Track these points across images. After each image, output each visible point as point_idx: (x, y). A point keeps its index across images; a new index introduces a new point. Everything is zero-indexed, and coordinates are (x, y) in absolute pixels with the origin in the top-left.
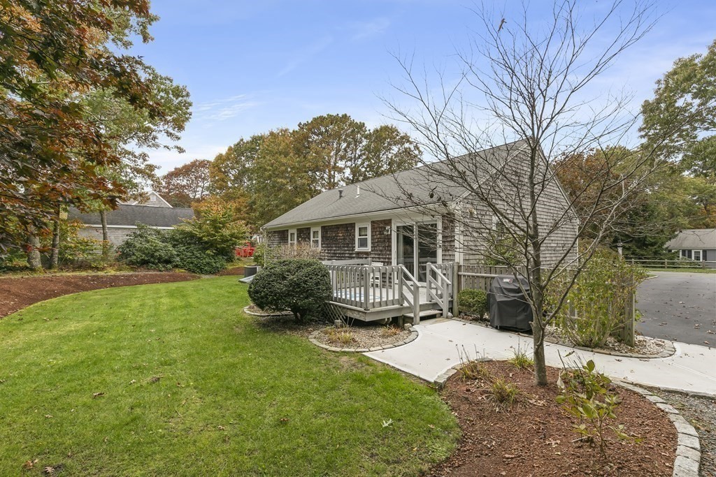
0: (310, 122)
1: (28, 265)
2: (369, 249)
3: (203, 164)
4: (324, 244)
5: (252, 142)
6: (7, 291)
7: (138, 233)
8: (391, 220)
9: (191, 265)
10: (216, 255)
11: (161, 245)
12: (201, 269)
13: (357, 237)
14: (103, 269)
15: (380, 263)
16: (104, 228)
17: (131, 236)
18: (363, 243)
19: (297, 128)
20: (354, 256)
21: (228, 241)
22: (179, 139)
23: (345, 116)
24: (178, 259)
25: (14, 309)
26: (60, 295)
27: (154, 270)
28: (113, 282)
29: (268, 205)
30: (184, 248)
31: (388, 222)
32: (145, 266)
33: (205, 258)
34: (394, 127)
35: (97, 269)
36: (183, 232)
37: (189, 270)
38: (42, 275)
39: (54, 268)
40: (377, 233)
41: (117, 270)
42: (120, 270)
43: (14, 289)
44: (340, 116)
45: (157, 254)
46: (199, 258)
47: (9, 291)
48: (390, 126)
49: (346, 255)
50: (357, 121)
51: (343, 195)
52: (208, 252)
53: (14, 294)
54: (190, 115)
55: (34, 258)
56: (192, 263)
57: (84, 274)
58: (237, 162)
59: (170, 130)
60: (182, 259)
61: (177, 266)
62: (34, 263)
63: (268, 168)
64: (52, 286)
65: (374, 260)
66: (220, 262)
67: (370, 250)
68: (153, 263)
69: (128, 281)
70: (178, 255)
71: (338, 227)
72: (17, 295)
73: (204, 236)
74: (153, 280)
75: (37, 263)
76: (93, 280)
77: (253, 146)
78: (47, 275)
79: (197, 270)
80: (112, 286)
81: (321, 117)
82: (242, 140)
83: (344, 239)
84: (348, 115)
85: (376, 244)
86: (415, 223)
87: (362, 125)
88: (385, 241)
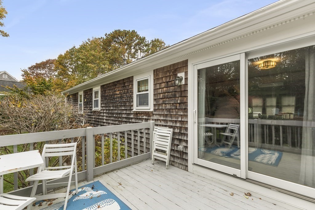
2: (150, 107)
4: (103, 103)
5: (80, 48)
8: (187, 61)
13: (135, 93)
15: (167, 129)
18: (143, 100)
20: (132, 116)
23: (133, 31)
31: (184, 65)
40: (163, 85)
44: (131, 31)
48: (160, 39)
49: (124, 116)
50: (141, 36)
65: (159, 123)
67: (152, 110)
71: (115, 84)
83: (121, 97)
84: (135, 31)
85: (161, 102)
86: (243, 55)
87: (144, 39)
88: (175, 96)
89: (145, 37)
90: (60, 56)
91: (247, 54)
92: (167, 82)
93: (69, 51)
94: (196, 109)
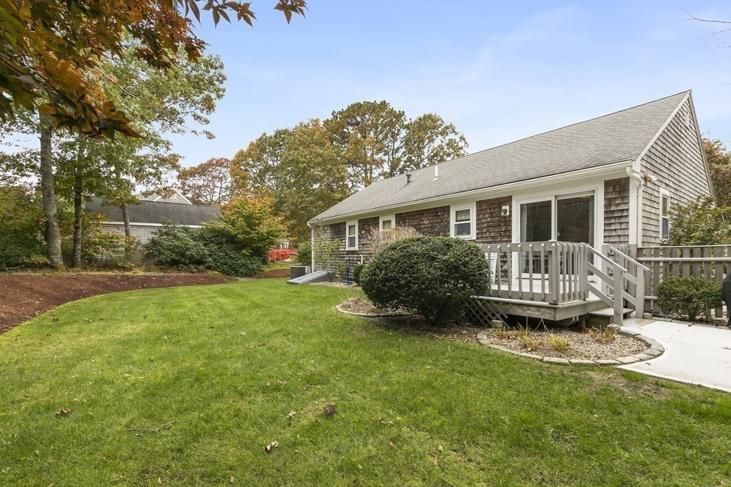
0: (344, 110)
1: (49, 262)
2: (472, 236)
3: (220, 163)
5: (275, 136)
6: (29, 288)
7: (164, 230)
9: (225, 266)
10: (252, 255)
11: (192, 243)
12: (236, 271)
13: (453, 223)
14: (130, 269)
16: (126, 225)
17: (155, 234)
18: (464, 229)
19: (330, 117)
21: (263, 240)
22: (208, 122)
23: (384, 103)
24: (210, 259)
25: (41, 309)
26: (89, 296)
27: (185, 271)
28: (144, 284)
29: (301, 203)
30: (216, 247)
31: (508, 200)
32: (175, 266)
33: (240, 259)
34: (437, 116)
35: (124, 268)
36: (213, 230)
37: (223, 272)
38: (65, 274)
39: (78, 266)
40: (487, 215)
41: (145, 271)
42: (149, 271)
43: (37, 287)
44: (379, 103)
45: (188, 253)
46: (234, 259)
47: (32, 289)
48: (433, 114)
50: (397, 109)
51: (411, 180)
52: (244, 251)
53: (37, 292)
54: (224, 91)
55: (55, 254)
56: (226, 264)
57: (110, 273)
58: (259, 159)
59: (198, 112)
60: (214, 260)
61: (209, 268)
62: (55, 260)
63: (303, 159)
64: (78, 286)
66: (255, 264)
67: (474, 238)
68: (184, 264)
69: (160, 283)
70: (210, 255)
71: (421, 213)
72: (42, 294)
73: (239, 233)
74: (187, 282)
75: (58, 259)
76: (123, 281)
77: (278, 140)
78: (71, 273)
79: (232, 271)
80: (144, 287)
81: (357, 104)
82: (265, 134)
83: (432, 227)
84: (387, 102)
85: (485, 230)
86: (554, 197)
87: (401, 114)
88: (500, 225)
89: (403, 112)
90: (241, 154)
91: (556, 197)
92: (492, 213)
93: (255, 142)
94: (519, 235)
